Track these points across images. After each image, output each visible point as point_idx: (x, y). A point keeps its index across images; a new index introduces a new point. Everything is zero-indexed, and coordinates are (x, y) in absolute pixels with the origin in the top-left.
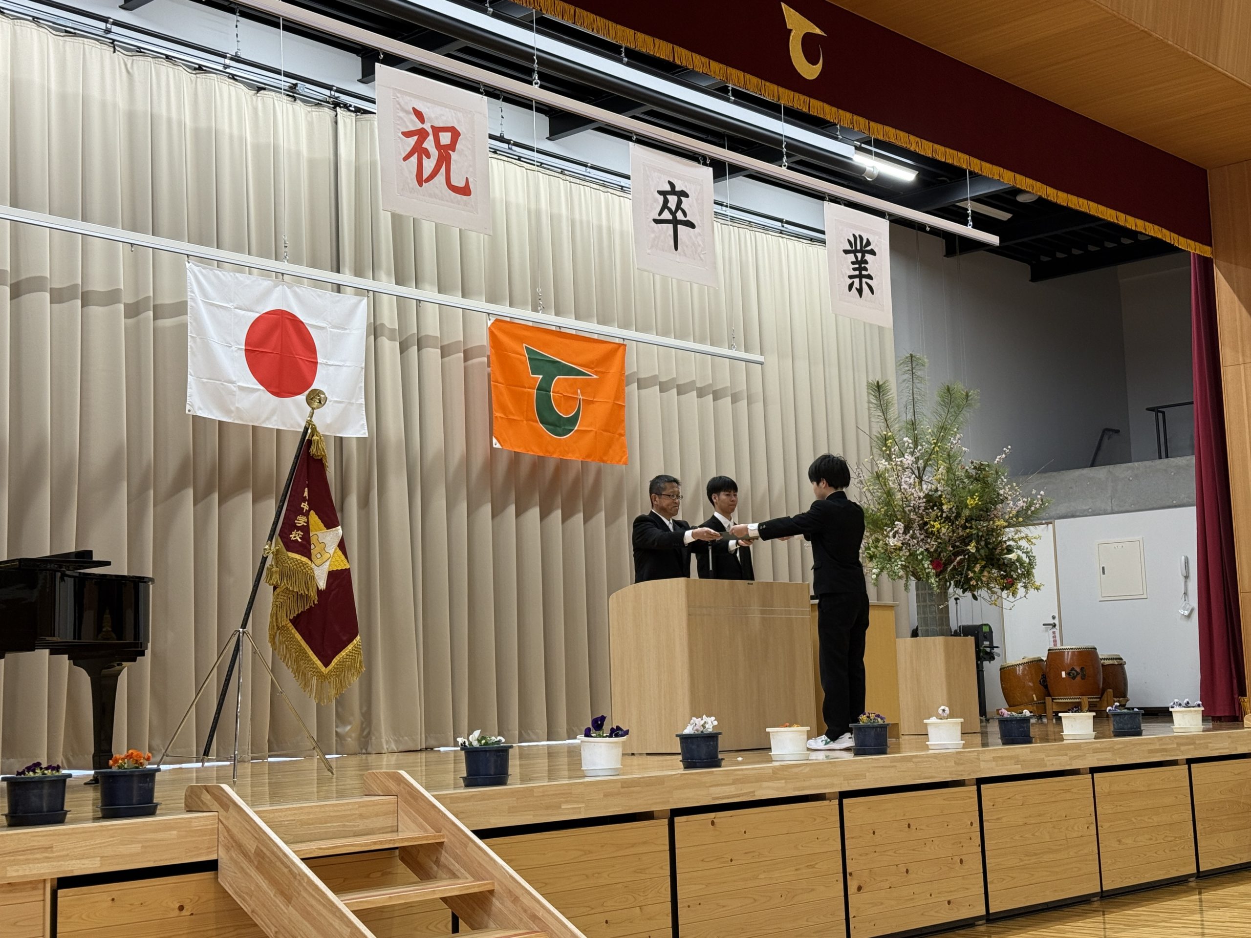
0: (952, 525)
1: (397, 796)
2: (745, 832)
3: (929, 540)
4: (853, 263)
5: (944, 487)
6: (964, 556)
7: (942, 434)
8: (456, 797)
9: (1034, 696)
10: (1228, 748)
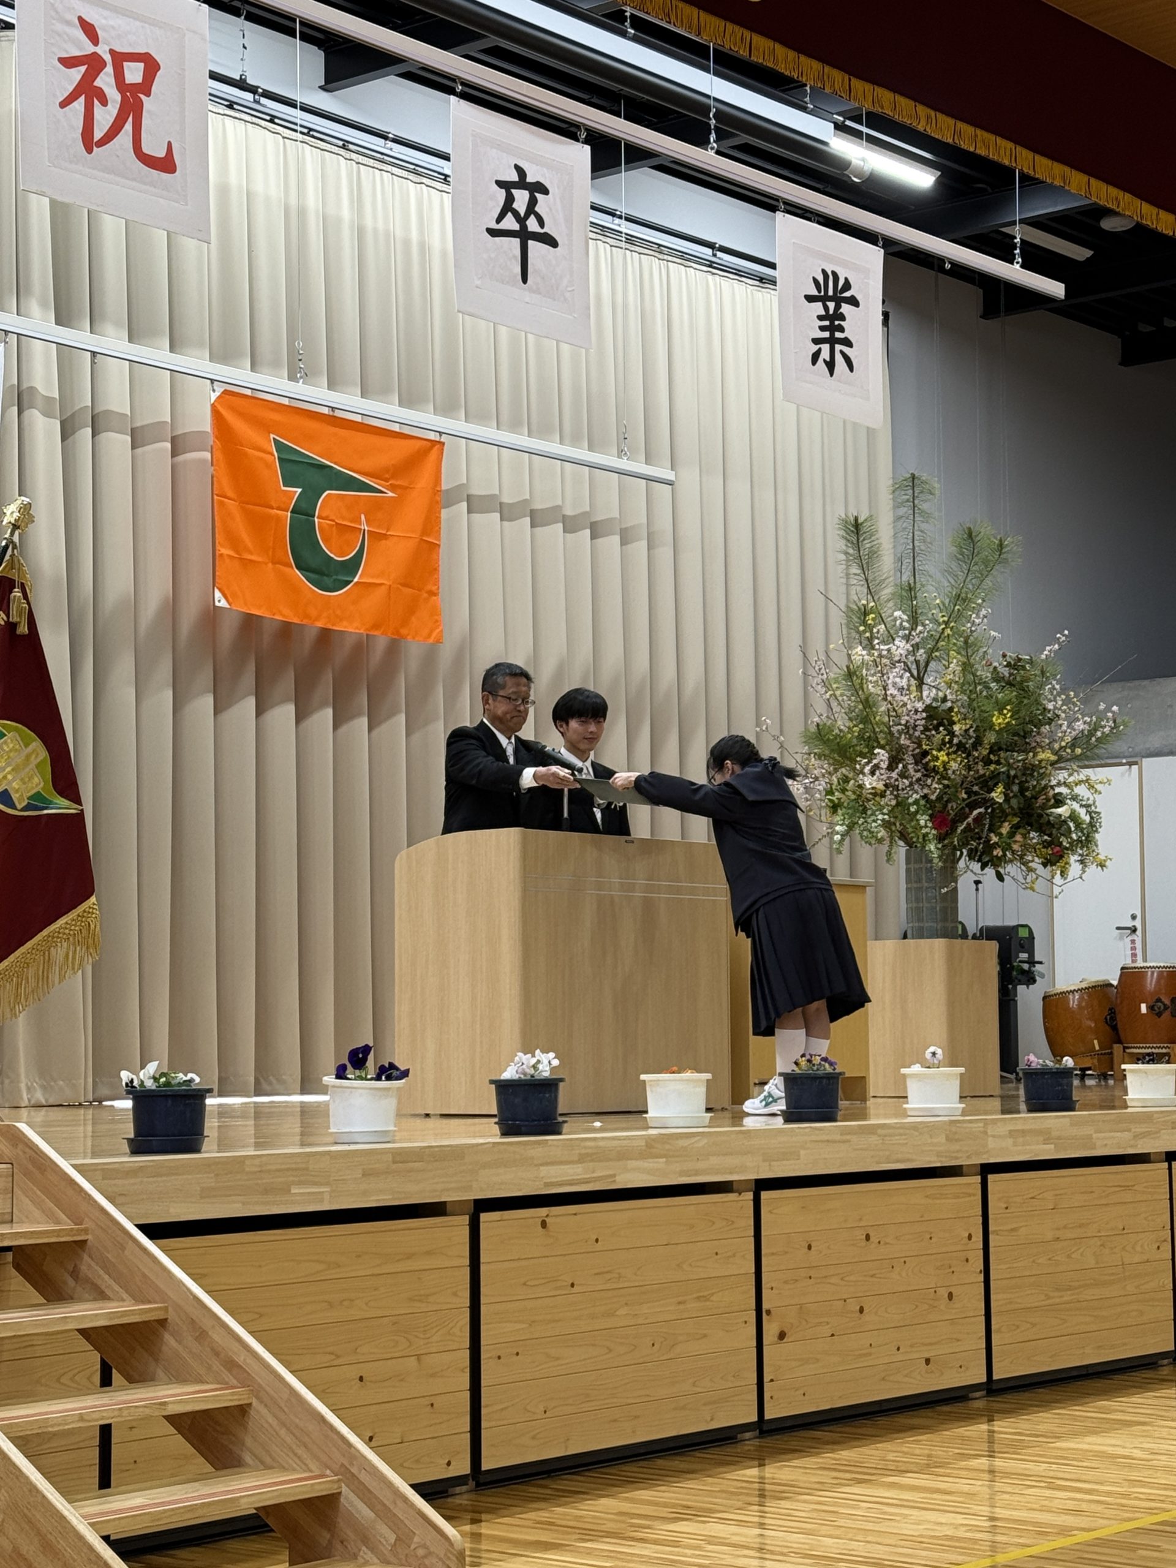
0: (967, 758)
1: (12, 1164)
2: (597, 1240)
3: (929, 781)
4: (820, 318)
5: (957, 696)
6: (986, 809)
7: (957, 607)
8: (113, 1169)
9: (1096, 1042)
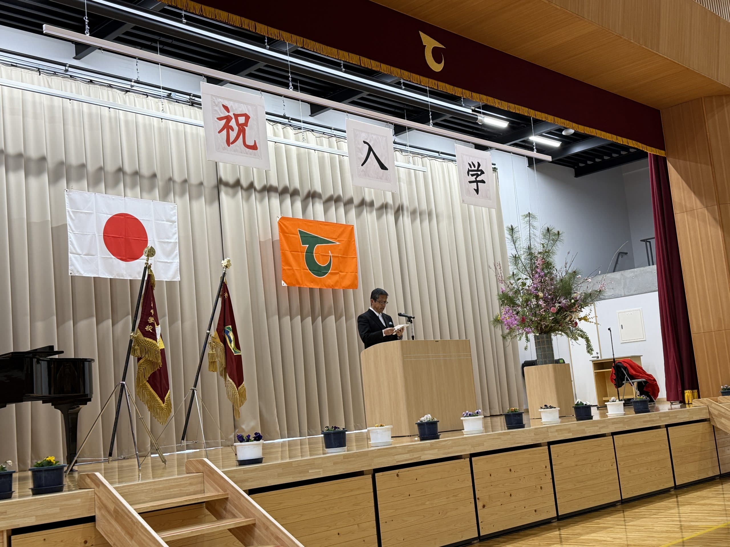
1: (203, 473)
2: (417, 479)
8: (247, 470)
10: (687, 418)
